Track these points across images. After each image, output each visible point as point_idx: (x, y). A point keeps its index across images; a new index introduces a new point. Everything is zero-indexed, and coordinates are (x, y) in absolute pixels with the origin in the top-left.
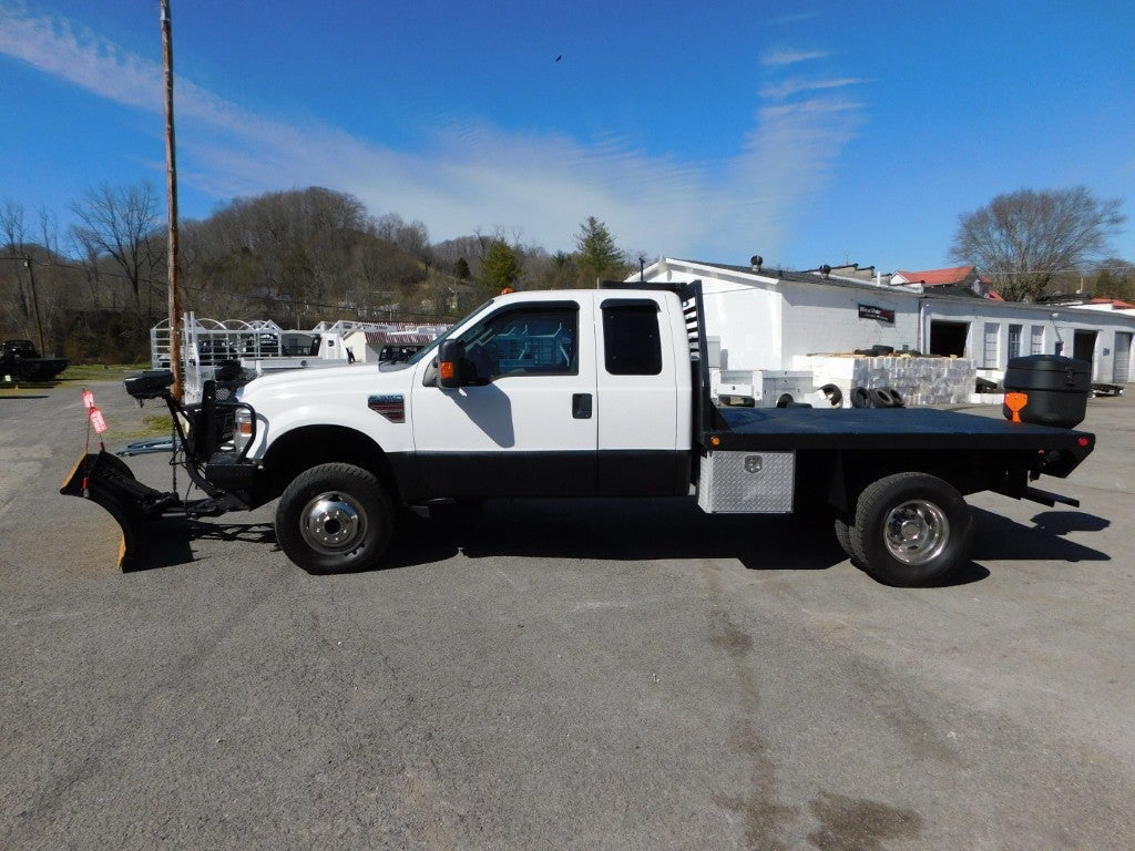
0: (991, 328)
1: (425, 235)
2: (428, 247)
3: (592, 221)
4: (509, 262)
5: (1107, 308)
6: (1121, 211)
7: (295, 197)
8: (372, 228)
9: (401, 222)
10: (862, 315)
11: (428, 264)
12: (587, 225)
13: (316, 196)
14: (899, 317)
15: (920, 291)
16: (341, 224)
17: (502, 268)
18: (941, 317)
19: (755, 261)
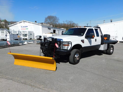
0: (57, 30)
5: (63, 29)
6: (59, 19)
10: (48, 29)
14: (51, 29)
15: (52, 26)
18: (54, 29)
19: (36, 22)
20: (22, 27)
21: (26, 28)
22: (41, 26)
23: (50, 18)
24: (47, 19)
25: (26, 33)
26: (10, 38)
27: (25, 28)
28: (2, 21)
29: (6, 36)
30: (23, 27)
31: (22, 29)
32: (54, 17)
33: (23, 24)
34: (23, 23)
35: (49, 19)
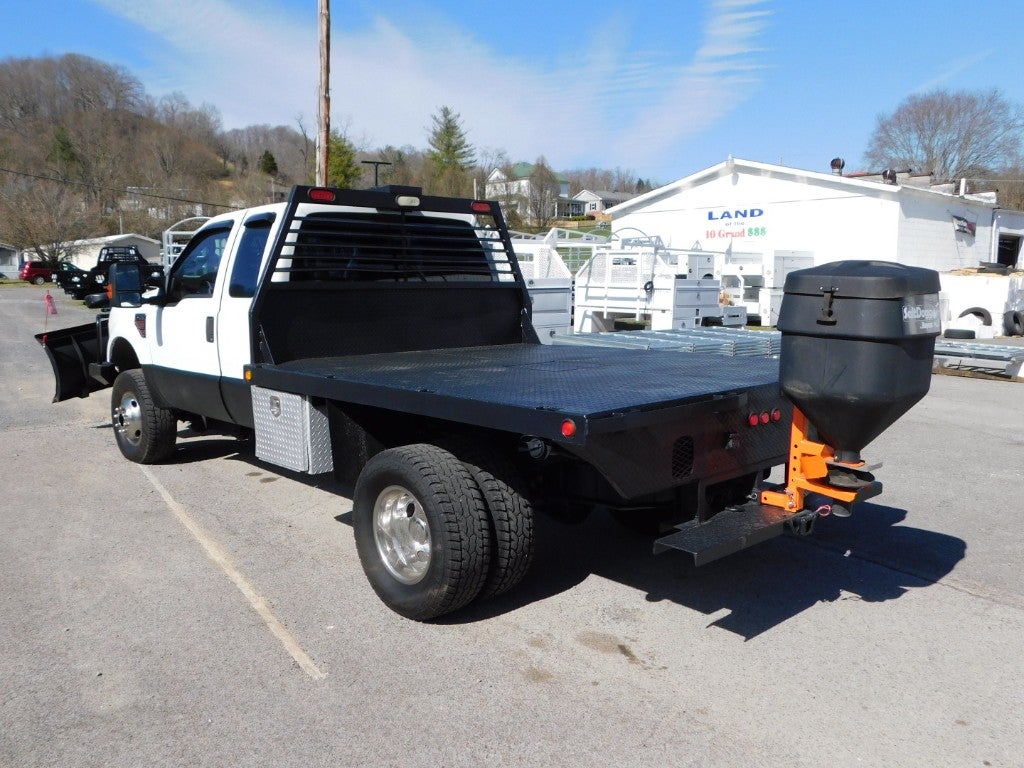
1: (218, 121)
2: (223, 136)
3: (446, 112)
4: (345, 158)
7: (48, 66)
8: (151, 111)
9: (186, 104)
11: (226, 157)
12: (440, 116)
13: (74, 65)
14: (979, 230)
15: (994, 201)
16: (110, 105)
17: (340, 165)
18: (1005, 230)
19: (837, 164)
20: (710, 216)
21: (750, 222)
22: (897, 205)
23: (926, 114)
24: (895, 133)
25: (752, 270)
26: (677, 306)
27: (737, 229)
28: (518, 172)
29: (646, 288)
30: (727, 215)
31: (710, 235)
32: (972, 101)
33: (726, 192)
34: (726, 180)
35: (921, 130)
